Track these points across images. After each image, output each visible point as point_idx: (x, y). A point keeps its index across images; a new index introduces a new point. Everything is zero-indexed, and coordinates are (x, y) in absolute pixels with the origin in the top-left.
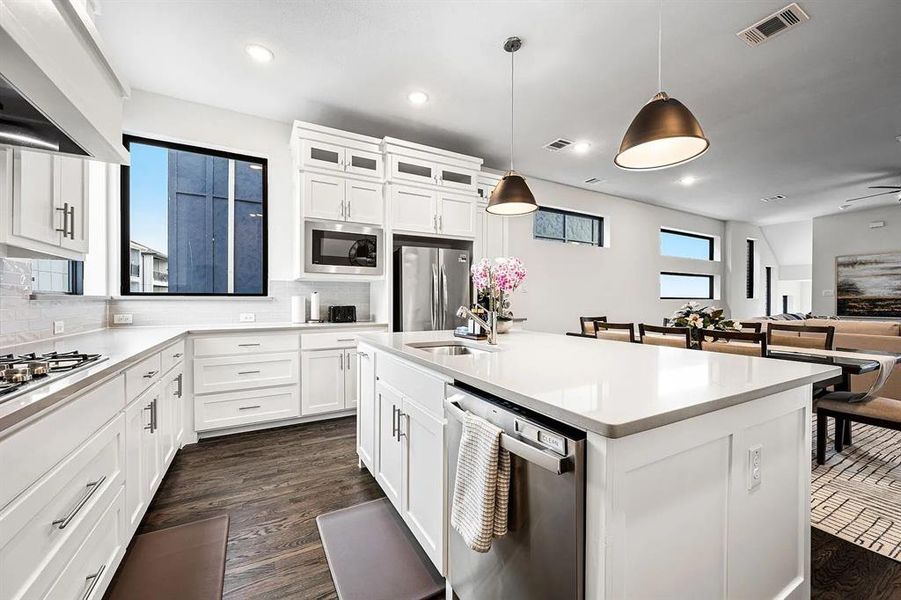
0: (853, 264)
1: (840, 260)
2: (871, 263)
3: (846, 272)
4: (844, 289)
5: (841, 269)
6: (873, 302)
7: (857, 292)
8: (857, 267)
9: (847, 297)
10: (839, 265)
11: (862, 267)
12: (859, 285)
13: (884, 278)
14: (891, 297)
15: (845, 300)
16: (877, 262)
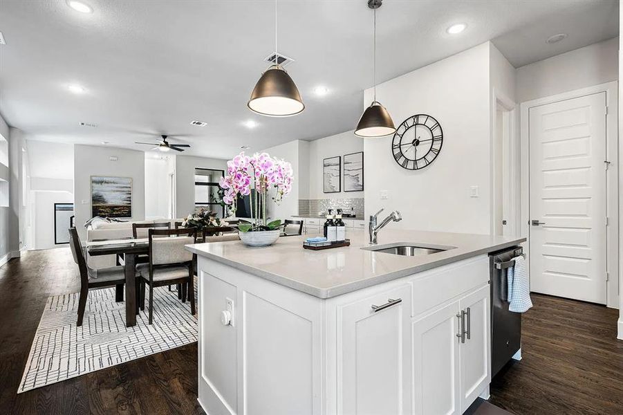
0: (101, 182)
1: (94, 178)
2: (111, 183)
3: (97, 187)
4: (96, 199)
5: (94, 185)
6: (113, 208)
7: (104, 201)
8: (104, 185)
9: (98, 205)
10: (94, 182)
11: (106, 185)
12: (105, 197)
13: (118, 193)
14: (121, 205)
15: (97, 207)
16: (114, 183)
